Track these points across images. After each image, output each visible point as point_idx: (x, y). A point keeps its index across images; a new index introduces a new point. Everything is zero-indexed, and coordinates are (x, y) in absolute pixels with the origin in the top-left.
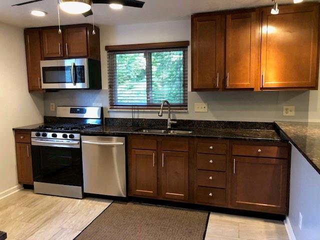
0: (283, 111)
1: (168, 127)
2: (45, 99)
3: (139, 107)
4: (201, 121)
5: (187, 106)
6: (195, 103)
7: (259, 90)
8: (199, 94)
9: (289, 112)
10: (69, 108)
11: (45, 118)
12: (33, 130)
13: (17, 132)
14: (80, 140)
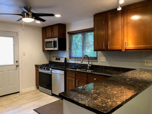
0: (145, 63)
1: (88, 68)
2: (50, 54)
3: (78, 58)
4: (103, 66)
5: (97, 58)
6: (101, 57)
7: (124, 51)
8: (102, 53)
9: (149, 64)
10: (55, 58)
11: (50, 61)
12: (39, 66)
13: (37, 66)
14: (51, 71)
